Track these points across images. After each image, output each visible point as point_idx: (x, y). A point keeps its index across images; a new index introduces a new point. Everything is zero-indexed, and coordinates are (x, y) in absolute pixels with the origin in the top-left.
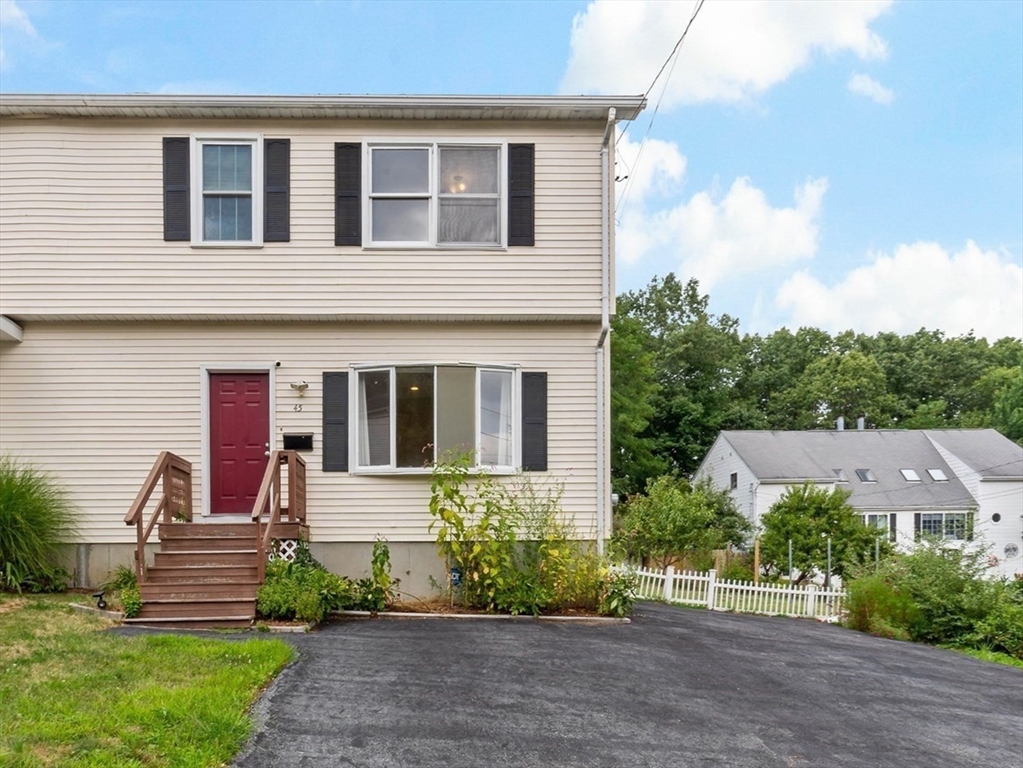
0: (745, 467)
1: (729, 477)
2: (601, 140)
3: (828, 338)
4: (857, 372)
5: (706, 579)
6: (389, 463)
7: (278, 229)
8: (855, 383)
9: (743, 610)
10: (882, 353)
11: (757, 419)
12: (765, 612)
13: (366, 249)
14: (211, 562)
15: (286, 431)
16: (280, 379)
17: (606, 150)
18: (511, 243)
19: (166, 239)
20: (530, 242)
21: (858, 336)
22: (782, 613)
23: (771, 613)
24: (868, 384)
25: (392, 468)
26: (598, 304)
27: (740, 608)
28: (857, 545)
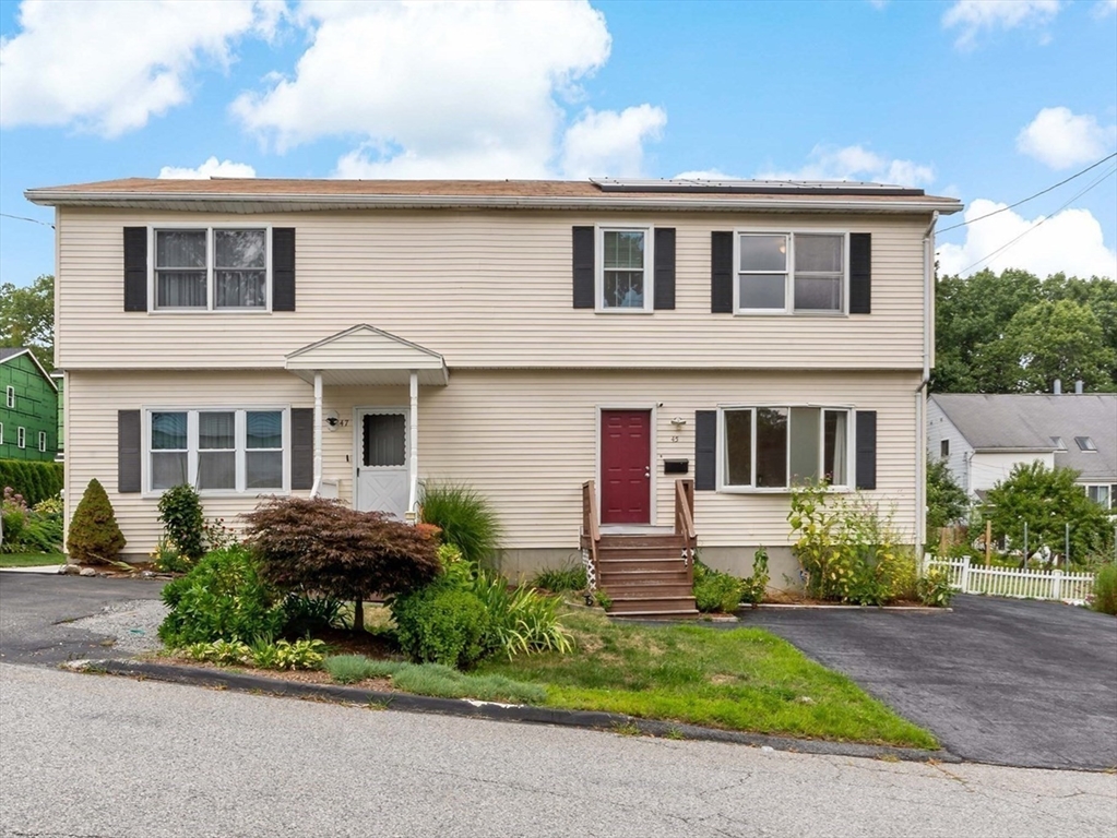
0: (959, 435)
1: (940, 444)
2: (924, 230)
3: (1037, 281)
4: (1072, 325)
5: (960, 564)
6: (750, 484)
7: (665, 299)
8: (1070, 337)
9: (994, 593)
10: (1097, 302)
11: (960, 373)
12: (1015, 595)
13: (736, 316)
14: (641, 568)
15: (664, 457)
16: (660, 416)
17: (927, 239)
18: (852, 311)
19: (575, 307)
20: (867, 310)
21: (1070, 280)
22: (1030, 596)
23: (1020, 596)
24: (1084, 337)
25: (752, 488)
26: (921, 359)
27: (992, 591)
28: (1088, 525)
